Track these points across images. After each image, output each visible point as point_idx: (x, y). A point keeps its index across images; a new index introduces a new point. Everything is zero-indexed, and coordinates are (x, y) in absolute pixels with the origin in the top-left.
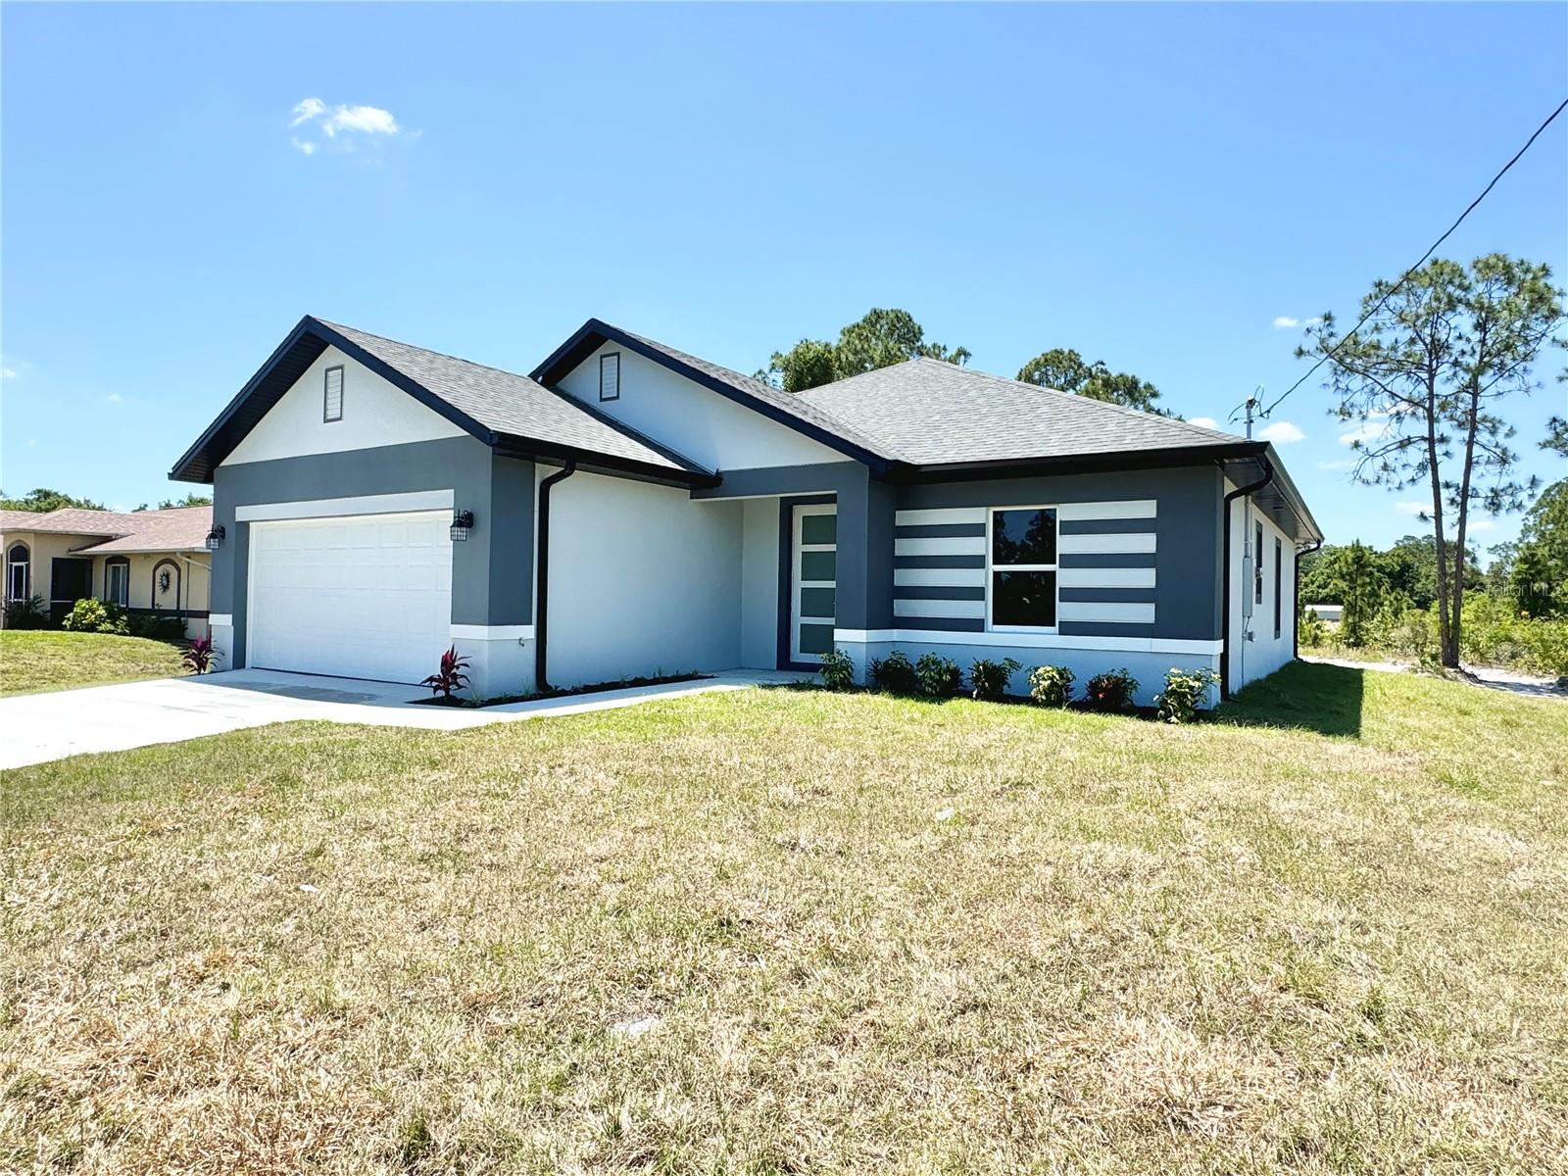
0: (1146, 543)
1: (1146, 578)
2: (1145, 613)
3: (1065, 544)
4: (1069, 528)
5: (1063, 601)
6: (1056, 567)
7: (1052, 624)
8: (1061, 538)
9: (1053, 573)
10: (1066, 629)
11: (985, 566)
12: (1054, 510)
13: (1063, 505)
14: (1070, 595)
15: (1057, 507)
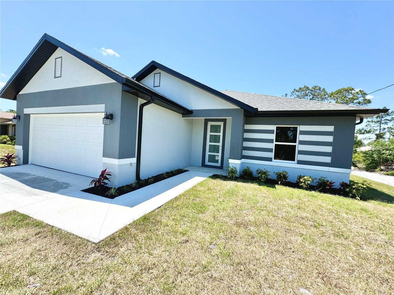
0: (330, 139)
1: (329, 149)
2: (328, 160)
3: (300, 137)
4: (302, 133)
5: (298, 154)
6: (296, 144)
7: (294, 160)
8: (299, 136)
9: (295, 146)
10: (300, 162)
11: (273, 142)
12: (297, 127)
13: (300, 126)
14: (301, 152)
15: (298, 126)
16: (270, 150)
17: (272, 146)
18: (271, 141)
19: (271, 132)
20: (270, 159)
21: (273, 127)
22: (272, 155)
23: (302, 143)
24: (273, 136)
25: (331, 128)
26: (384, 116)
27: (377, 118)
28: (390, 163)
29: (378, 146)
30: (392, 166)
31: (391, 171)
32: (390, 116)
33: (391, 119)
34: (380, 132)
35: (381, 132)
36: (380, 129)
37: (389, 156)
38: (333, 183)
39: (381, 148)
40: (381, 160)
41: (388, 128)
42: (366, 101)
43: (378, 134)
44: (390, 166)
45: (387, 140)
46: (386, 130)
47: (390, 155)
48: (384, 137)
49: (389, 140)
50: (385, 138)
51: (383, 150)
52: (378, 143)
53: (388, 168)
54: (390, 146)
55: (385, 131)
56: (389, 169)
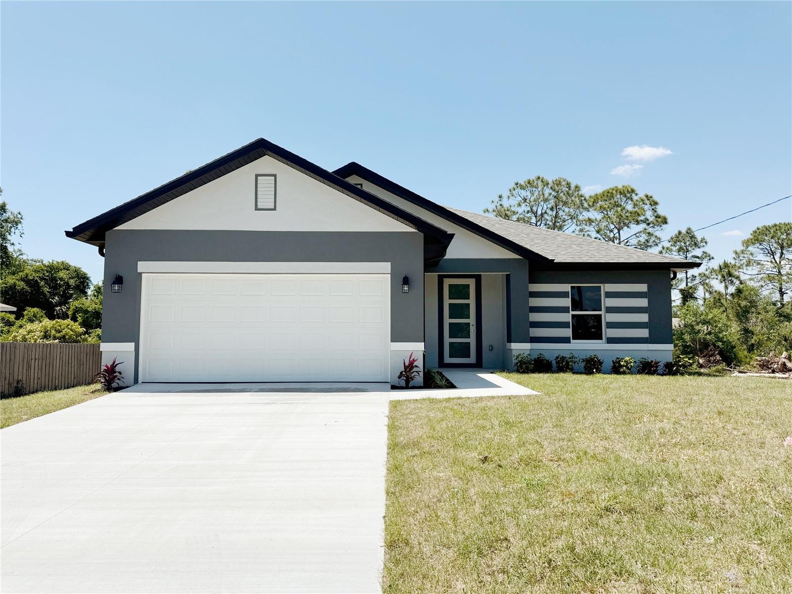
1: (644, 318)
2: (644, 333)
3: (606, 302)
4: (609, 295)
5: (607, 328)
6: (602, 313)
7: (601, 339)
8: (605, 300)
9: (601, 315)
10: (610, 341)
11: (569, 312)
12: (600, 286)
13: (605, 284)
14: (611, 325)
15: (602, 285)
16: (564, 325)
17: (567, 317)
18: (564, 310)
19: (563, 295)
20: (566, 340)
21: (566, 288)
22: (568, 332)
23: (610, 310)
24: (567, 302)
25: (643, 288)
26: (690, 249)
27: (678, 252)
28: (712, 351)
29: (688, 316)
30: (716, 355)
31: (715, 366)
32: (699, 248)
33: (703, 255)
34: (687, 285)
35: (690, 285)
36: (687, 278)
37: (708, 337)
38: (659, 362)
39: (694, 319)
40: (698, 346)
41: (700, 274)
42: (660, 220)
43: (684, 290)
44: (712, 356)
45: (701, 302)
46: (697, 281)
47: (710, 333)
48: (695, 295)
49: (704, 302)
50: (698, 297)
51: (698, 324)
52: (687, 310)
53: (709, 361)
54: (707, 315)
55: (695, 282)
56: (712, 362)
